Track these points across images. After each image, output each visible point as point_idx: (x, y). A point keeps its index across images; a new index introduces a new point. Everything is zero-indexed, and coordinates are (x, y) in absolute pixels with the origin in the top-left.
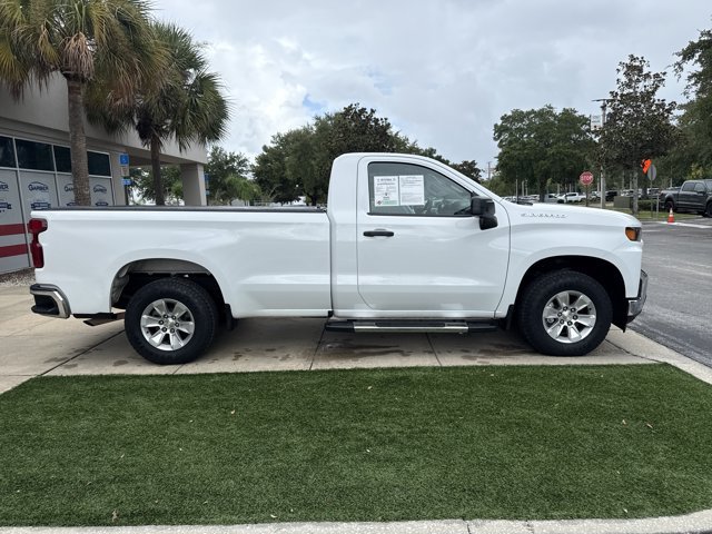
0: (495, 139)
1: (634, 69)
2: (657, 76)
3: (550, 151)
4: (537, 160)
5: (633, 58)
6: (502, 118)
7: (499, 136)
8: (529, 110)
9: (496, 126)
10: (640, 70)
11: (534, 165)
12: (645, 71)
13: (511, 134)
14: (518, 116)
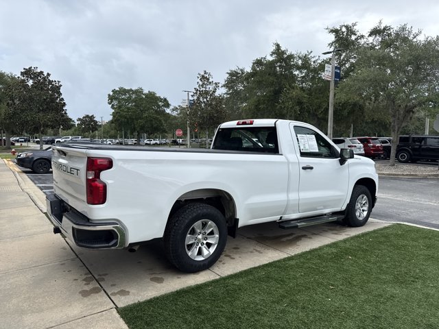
0: (109, 103)
1: (205, 79)
2: (216, 84)
3: (145, 115)
4: (137, 119)
5: (205, 73)
6: (113, 91)
7: (112, 102)
8: (129, 88)
9: (109, 95)
10: (208, 79)
11: (135, 122)
12: (210, 80)
13: (119, 102)
14: (123, 91)
